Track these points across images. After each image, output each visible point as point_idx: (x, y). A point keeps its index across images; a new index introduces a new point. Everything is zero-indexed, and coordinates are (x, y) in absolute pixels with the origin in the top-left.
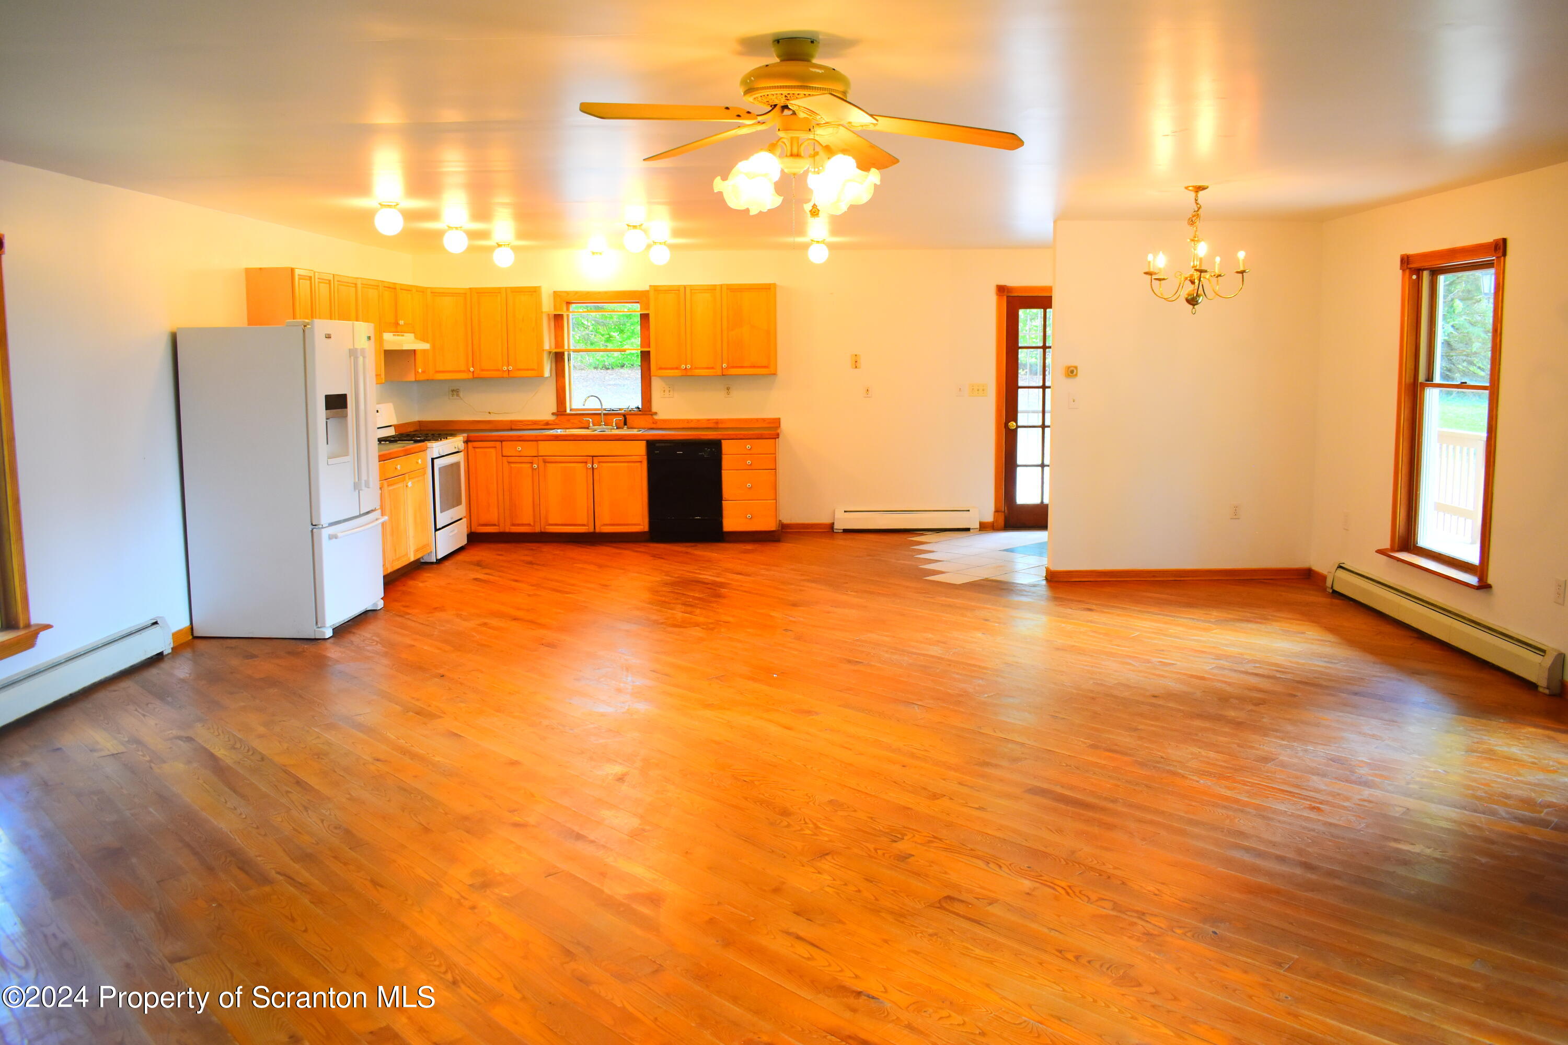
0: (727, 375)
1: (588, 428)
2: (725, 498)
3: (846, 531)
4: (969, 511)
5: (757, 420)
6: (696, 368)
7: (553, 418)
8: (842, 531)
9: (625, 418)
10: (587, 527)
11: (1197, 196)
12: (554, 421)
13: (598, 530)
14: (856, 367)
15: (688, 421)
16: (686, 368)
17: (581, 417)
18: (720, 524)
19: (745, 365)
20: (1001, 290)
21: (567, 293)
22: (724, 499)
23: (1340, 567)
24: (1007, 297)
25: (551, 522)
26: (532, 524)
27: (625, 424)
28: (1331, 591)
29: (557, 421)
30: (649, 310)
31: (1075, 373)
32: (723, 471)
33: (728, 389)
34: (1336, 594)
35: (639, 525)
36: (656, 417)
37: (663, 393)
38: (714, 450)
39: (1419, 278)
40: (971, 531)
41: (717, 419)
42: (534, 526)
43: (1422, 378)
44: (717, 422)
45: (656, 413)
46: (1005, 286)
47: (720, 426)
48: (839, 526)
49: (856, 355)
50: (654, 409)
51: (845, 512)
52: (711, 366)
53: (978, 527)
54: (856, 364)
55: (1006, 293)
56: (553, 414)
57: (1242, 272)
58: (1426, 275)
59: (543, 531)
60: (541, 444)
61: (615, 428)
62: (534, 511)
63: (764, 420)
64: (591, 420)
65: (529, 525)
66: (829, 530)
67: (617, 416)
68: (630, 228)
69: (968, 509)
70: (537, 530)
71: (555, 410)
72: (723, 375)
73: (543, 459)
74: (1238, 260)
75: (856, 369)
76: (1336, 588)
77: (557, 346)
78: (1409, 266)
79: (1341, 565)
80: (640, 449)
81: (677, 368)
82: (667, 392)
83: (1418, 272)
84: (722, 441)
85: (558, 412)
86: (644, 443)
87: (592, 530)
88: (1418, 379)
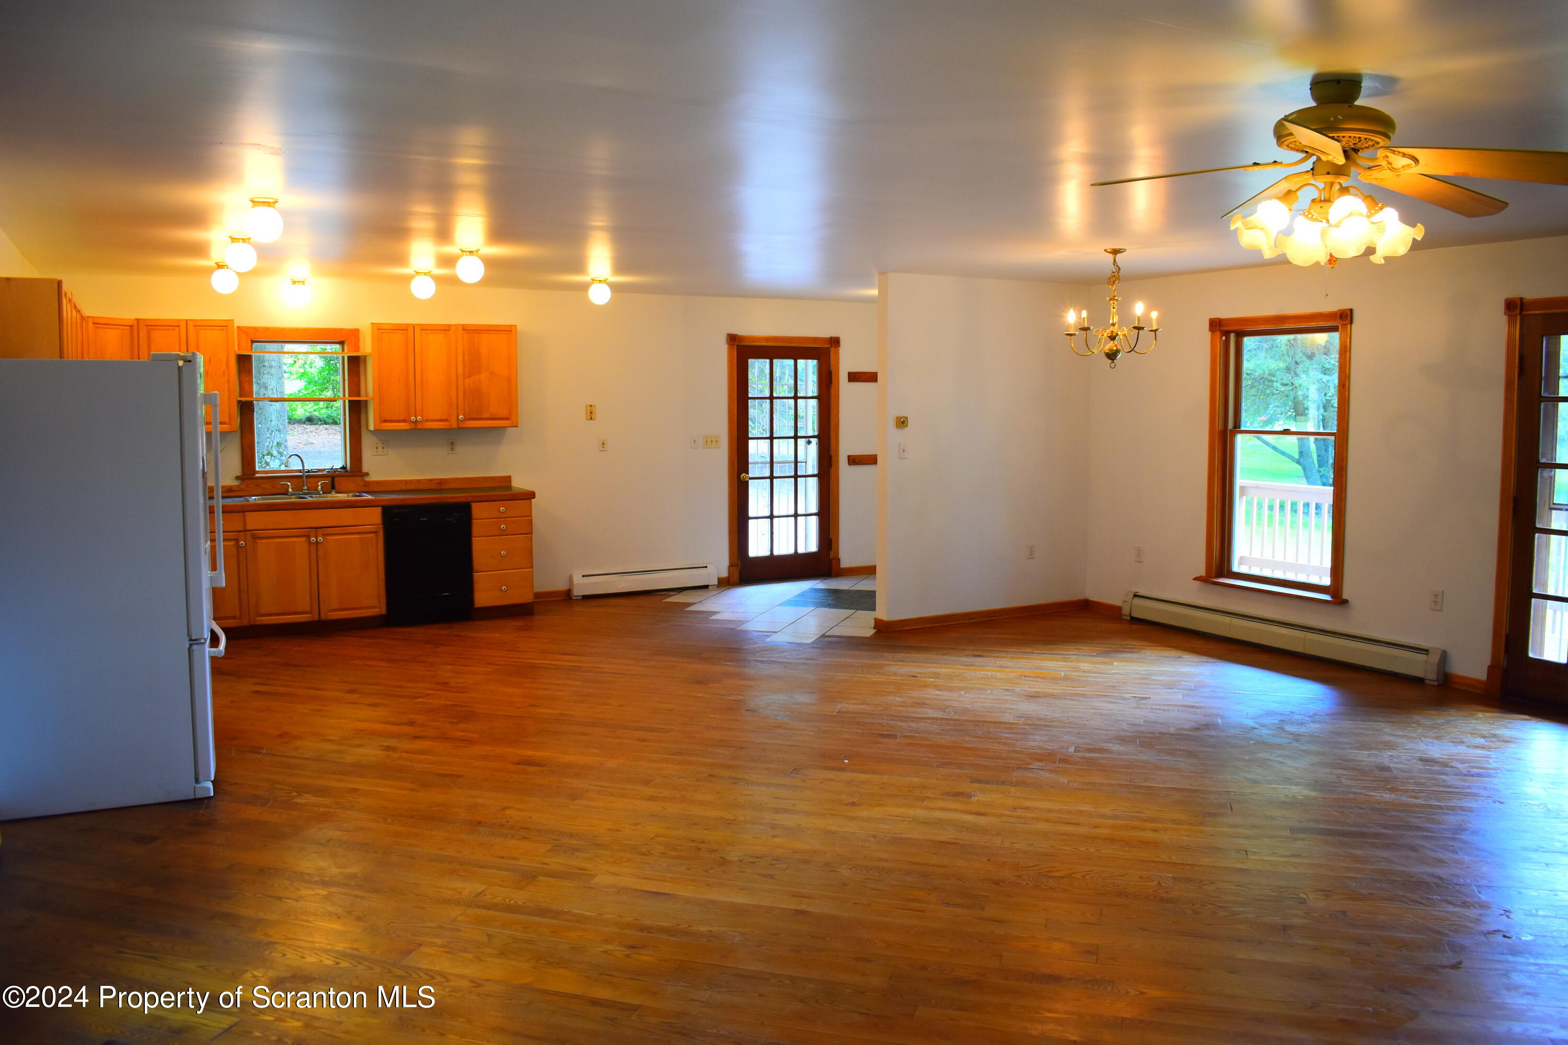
0: (464, 428)
1: (286, 494)
2: (476, 569)
3: (586, 598)
4: (706, 567)
5: (486, 479)
6: (427, 420)
7: (236, 483)
8: (581, 598)
9: (332, 479)
10: (310, 615)
11: (1115, 257)
12: (238, 486)
13: (323, 617)
14: (591, 418)
15: (407, 482)
16: (416, 420)
17: (275, 482)
18: (471, 599)
19: (484, 417)
20: (732, 339)
21: (256, 329)
22: (475, 571)
23: (1135, 596)
24: (737, 346)
25: (262, 612)
26: (238, 615)
27: (333, 487)
28: (1129, 618)
29: (243, 487)
30: (359, 351)
31: (905, 424)
32: (473, 539)
33: (452, 444)
34: (1134, 620)
35: (374, 607)
36: (367, 479)
37: (375, 450)
38: (463, 514)
39: (1227, 341)
40: (710, 587)
41: (440, 479)
42: (240, 618)
43: (1230, 425)
44: (441, 481)
45: (367, 474)
46: (737, 335)
47: (444, 487)
48: (578, 592)
49: (591, 406)
50: (365, 469)
51: (583, 576)
52: (444, 418)
53: (717, 583)
54: (591, 416)
55: (736, 343)
56: (237, 478)
57: (1155, 331)
58: (1232, 336)
59: (252, 623)
60: (249, 516)
61: (321, 492)
62: (240, 599)
63: (493, 478)
64: (289, 484)
65: (234, 617)
66: (567, 597)
67: (323, 479)
68: (464, 253)
69: (705, 565)
70: (245, 622)
71: (238, 472)
72: (458, 428)
73: (252, 533)
74: (1151, 320)
75: (591, 421)
76: (1135, 615)
77: (242, 394)
78: (1221, 329)
79: (1136, 594)
80: (374, 517)
81: (404, 421)
82: (380, 450)
83: (1227, 333)
84: (472, 504)
85: (243, 475)
86: (379, 510)
87: (316, 618)
88: (1228, 428)
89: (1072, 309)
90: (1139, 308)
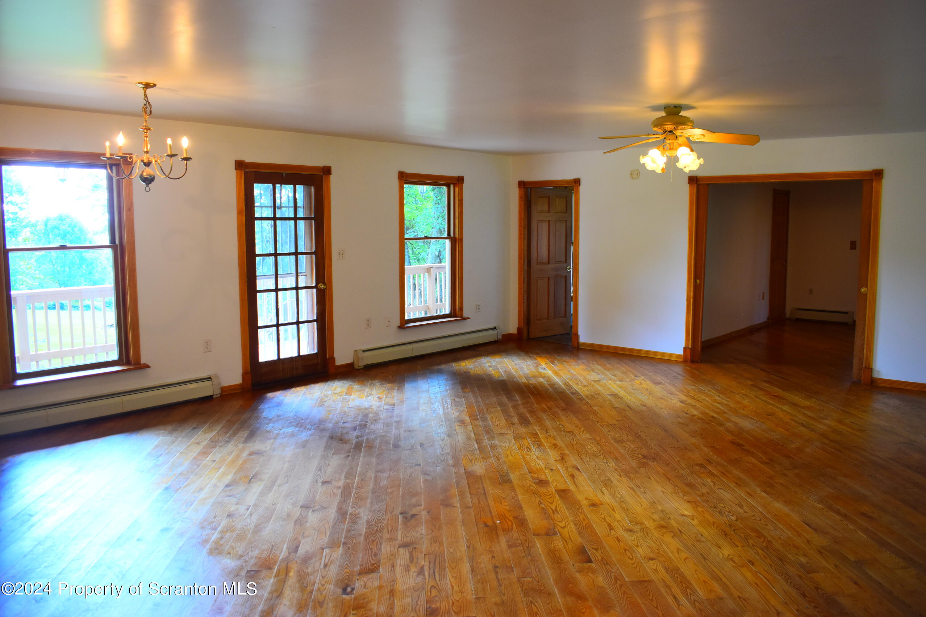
11: (145, 92)
89: (121, 132)
90: (185, 142)
